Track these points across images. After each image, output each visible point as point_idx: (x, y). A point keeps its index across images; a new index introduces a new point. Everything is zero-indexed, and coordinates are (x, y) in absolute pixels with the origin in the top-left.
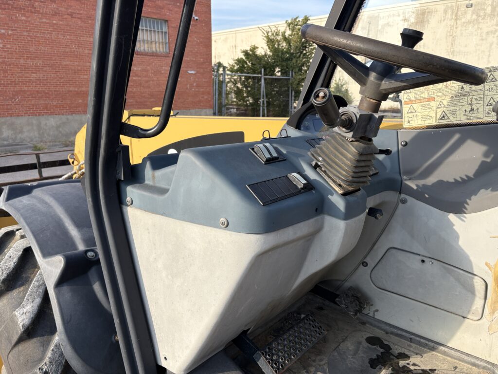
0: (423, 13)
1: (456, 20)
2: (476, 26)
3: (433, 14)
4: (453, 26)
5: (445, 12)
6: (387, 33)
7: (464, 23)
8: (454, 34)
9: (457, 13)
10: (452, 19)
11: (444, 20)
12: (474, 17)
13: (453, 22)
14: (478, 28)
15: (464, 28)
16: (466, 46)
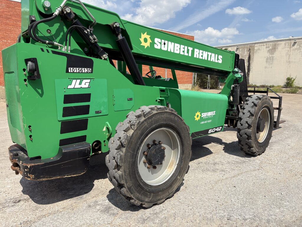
0: (275, 45)
1: (290, 48)
2: (299, 51)
3: (280, 45)
4: (289, 51)
5: (285, 44)
6: (258, 53)
7: (293, 49)
8: (289, 54)
9: (290, 45)
10: (288, 47)
11: (285, 48)
12: (298, 47)
13: (289, 49)
14: (300, 51)
15: (294, 52)
16: (295, 59)
